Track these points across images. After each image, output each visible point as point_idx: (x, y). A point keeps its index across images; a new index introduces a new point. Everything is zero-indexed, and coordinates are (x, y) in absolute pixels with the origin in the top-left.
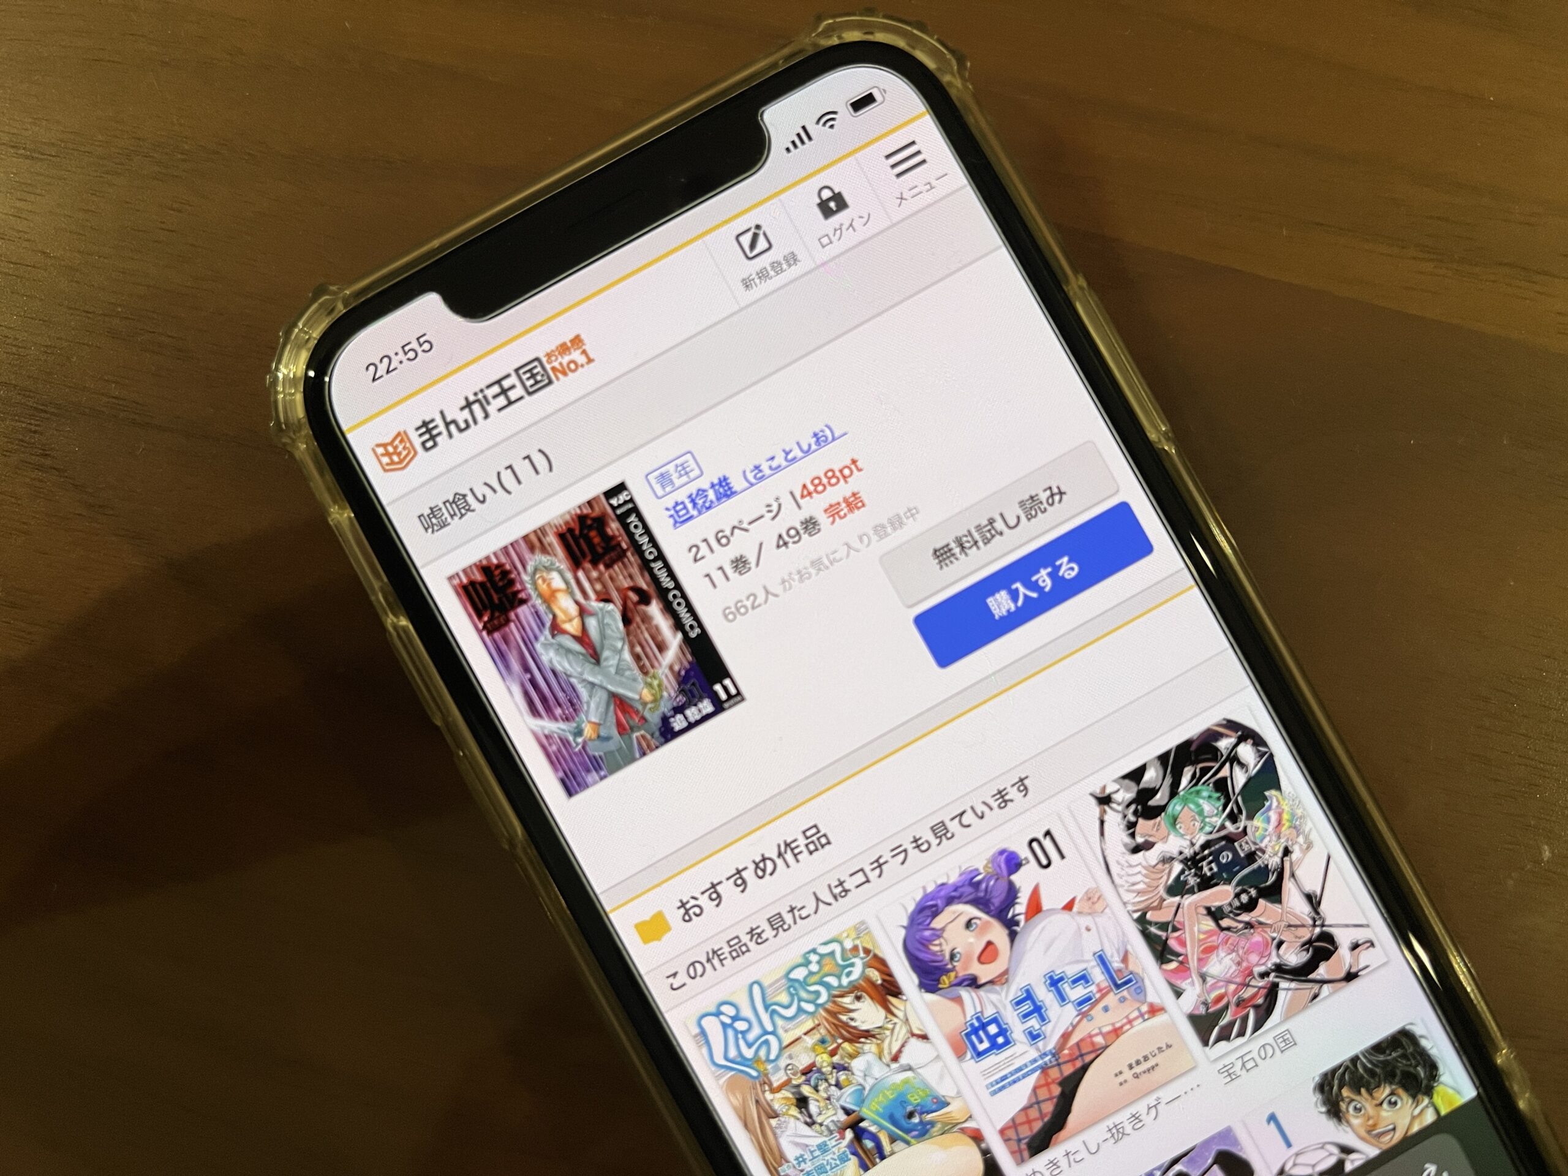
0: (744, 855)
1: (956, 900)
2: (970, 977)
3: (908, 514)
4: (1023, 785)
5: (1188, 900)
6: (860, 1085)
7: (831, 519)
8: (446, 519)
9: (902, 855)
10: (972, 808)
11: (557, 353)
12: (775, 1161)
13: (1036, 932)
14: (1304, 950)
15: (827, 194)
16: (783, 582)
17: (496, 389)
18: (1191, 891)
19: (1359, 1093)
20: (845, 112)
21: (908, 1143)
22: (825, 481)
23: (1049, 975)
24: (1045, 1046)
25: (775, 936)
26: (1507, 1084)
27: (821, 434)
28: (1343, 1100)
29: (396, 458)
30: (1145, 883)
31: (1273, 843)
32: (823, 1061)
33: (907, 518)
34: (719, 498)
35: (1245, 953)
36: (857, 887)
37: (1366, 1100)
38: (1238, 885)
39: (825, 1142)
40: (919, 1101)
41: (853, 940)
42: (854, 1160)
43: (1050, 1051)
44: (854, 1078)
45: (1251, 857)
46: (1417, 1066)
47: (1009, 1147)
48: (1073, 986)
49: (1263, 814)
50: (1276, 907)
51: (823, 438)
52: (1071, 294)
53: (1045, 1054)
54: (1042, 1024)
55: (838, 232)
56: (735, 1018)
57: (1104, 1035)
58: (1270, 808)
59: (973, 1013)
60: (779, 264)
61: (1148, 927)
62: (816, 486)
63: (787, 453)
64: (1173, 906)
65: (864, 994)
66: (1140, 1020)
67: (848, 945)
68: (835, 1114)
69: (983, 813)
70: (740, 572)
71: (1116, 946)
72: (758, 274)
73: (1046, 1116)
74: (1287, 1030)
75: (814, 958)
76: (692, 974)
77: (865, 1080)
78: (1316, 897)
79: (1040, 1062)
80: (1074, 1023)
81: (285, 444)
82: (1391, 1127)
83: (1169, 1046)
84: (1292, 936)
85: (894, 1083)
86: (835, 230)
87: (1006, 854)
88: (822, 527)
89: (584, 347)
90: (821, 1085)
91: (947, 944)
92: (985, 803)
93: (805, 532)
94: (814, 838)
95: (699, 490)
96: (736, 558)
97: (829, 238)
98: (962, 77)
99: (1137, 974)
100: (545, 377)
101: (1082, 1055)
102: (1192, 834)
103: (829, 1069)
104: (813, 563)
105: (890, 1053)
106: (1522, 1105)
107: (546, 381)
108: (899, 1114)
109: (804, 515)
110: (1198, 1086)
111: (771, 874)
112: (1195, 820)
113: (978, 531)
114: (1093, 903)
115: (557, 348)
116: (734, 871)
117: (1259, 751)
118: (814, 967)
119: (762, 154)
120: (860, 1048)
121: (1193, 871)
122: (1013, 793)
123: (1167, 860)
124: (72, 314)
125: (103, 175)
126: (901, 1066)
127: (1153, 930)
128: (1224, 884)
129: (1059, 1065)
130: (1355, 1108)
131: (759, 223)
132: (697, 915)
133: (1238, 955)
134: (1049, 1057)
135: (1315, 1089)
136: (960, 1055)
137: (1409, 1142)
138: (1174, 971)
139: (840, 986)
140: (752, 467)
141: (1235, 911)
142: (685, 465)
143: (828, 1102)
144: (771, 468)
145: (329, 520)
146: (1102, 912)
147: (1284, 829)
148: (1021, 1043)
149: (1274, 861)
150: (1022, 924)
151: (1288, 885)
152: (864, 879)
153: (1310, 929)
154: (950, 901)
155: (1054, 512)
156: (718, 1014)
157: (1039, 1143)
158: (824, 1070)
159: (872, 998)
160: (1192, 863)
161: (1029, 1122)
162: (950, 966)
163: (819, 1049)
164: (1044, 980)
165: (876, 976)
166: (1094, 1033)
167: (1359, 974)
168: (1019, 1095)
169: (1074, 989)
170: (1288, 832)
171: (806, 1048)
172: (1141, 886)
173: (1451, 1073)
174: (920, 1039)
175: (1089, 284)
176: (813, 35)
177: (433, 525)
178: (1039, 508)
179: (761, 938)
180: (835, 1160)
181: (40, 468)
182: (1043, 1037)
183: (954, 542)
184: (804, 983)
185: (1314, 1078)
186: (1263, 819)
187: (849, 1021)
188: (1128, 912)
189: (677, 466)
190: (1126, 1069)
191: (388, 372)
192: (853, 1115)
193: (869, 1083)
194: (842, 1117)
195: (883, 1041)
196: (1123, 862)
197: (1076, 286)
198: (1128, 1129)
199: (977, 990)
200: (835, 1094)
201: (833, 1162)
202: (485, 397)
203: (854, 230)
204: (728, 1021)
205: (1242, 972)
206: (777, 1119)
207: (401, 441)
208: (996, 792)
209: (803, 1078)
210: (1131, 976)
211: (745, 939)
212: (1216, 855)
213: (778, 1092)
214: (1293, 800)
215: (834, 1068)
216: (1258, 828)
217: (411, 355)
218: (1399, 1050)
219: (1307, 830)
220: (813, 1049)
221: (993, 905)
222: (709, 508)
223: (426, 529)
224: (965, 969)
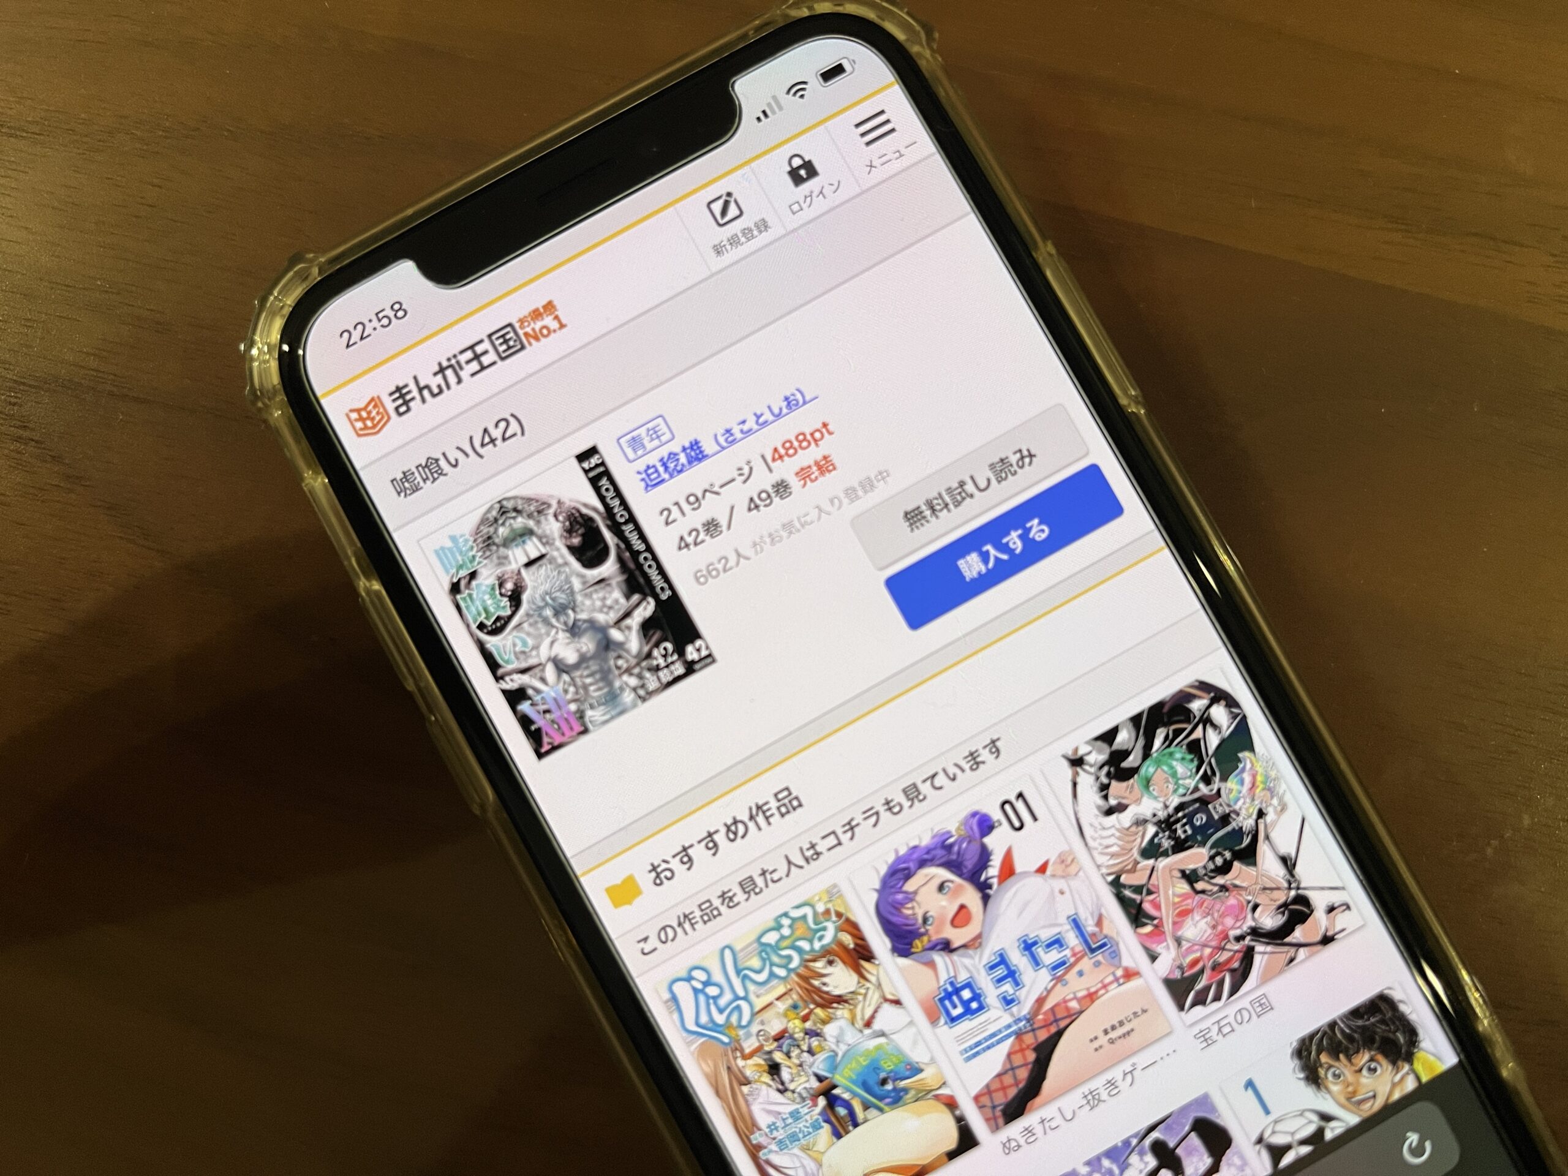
0: (715, 818)
1: (929, 864)
2: (944, 941)
3: (879, 477)
4: (995, 746)
5: (1163, 863)
6: (833, 1051)
7: (802, 482)
8: (418, 483)
9: (874, 819)
10: (944, 770)
11: (529, 319)
12: (747, 1128)
13: (1009, 894)
14: (1278, 913)
15: (797, 162)
16: (755, 545)
17: (469, 355)
18: (1165, 854)
19: (1338, 1059)
20: (815, 84)
21: (881, 1110)
22: (796, 444)
23: (1023, 939)
24: (1019, 1011)
25: (747, 900)
26: (1489, 1050)
27: (792, 398)
28: (1321, 1066)
29: (369, 423)
30: (1119, 846)
31: (1247, 805)
32: (796, 1027)
33: (878, 481)
34: (691, 461)
35: (1220, 917)
36: (829, 849)
37: (1346, 1066)
38: (1212, 847)
39: (798, 1109)
40: (892, 1067)
41: (825, 903)
42: (827, 1127)
43: (1025, 1017)
44: (828, 1045)
45: (1225, 819)
46: (1396, 1031)
47: (983, 1114)
48: (1047, 950)
49: (1237, 776)
50: (1251, 870)
51: (794, 402)
52: (1040, 260)
53: (1017, 1021)
54: (1016, 989)
55: (809, 199)
56: (706, 984)
57: (1079, 1000)
58: (1243, 769)
59: (946, 977)
60: (750, 230)
61: (1122, 890)
62: (787, 449)
63: (758, 417)
64: (1147, 869)
65: (836, 959)
66: (1115, 985)
67: (820, 908)
68: (808, 1081)
69: (955, 775)
70: (711, 535)
71: (1091, 910)
72: (729, 240)
73: (1020, 1082)
74: (1264, 994)
75: (786, 922)
76: (663, 939)
77: (837, 1046)
78: (1291, 859)
79: (1014, 1028)
80: (1049, 988)
81: (260, 410)
82: (1371, 1094)
83: (1144, 1011)
84: (1268, 898)
85: (867, 1050)
86: (806, 197)
87: (977, 817)
88: (793, 490)
89: (556, 313)
90: (793, 1051)
91: (920, 907)
92: (957, 765)
93: (776, 496)
94: (786, 801)
95: (670, 454)
96: (708, 521)
97: (800, 205)
98: (931, 49)
99: (1112, 938)
100: (518, 343)
101: (1056, 1021)
102: (1166, 796)
103: (802, 1035)
104: (784, 525)
105: (863, 1019)
106: (1505, 1073)
107: (519, 347)
108: (872, 1081)
109: (775, 477)
110: (1174, 1051)
111: (743, 837)
112: (1168, 781)
113: (949, 493)
114: (1067, 866)
115: (530, 314)
116: (705, 834)
117: (1232, 712)
118: (786, 931)
119: (733, 123)
120: (832, 1013)
121: (1167, 833)
122: (985, 755)
123: (1141, 822)
124: (52, 288)
125: (85, 152)
126: (874, 1032)
127: (1128, 893)
128: (1199, 846)
129: (1033, 1030)
130: (1334, 1075)
131: (729, 190)
132: (668, 879)
133: (1213, 918)
134: (1024, 1022)
135: (1293, 1054)
136: (934, 1021)
137: (1390, 1110)
138: (1148, 935)
139: (812, 950)
140: (723, 431)
141: (1209, 874)
142: (657, 429)
143: (800, 1068)
144: (742, 431)
145: (303, 485)
146: (1076, 874)
147: (1258, 791)
148: (995, 1008)
149: (1248, 824)
150: (995, 887)
151: (1263, 848)
152: (835, 842)
153: (1286, 892)
154: (922, 863)
155: (1026, 474)
156: (689, 979)
157: (1014, 1110)
158: (796, 1036)
159: (844, 962)
160: (1166, 825)
161: (1004, 1088)
162: (922, 930)
163: (791, 1014)
164: (1018, 944)
165: (848, 940)
166: (1068, 998)
167: (1336, 937)
168: (994, 1061)
169: (1049, 954)
170: (1262, 794)
171: (778, 1013)
172: (1115, 849)
173: (1432, 1041)
174: (893, 1005)
175: (1058, 250)
176: (784, 7)
177: (406, 489)
178: (1010, 471)
179: (733, 902)
180: (808, 1127)
181: (18, 439)
182: (1017, 1002)
183: (925, 504)
184: (776, 948)
185: (1291, 1043)
186: (1237, 782)
187: (821, 986)
188: (1102, 875)
189: (648, 430)
190: (1101, 1034)
191: (362, 338)
192: (825, 1083)
193: (841, 1049)
194: (815, 1084)
195: (855, 1006)
196: (1096, 824)
197: (1046, 253)
198: (1104, 1096)
199: (950, 954)
200: (808, 1060)
201: (806, 1130)
202: (458, 362)
203: (824, 197)
204: (699, 986)
205: (1217, 936)
206: (749, 1086)
207: (375, 406)
208: (967, 754)
209: (776, 1044)
210: (1105, 940)
211: (717, 902)
212: (1190, 817)
213: (749, 1058)
214: (1267, 762)
215: (806, 1034)
216: (1232, 790)
217: (385, 321)
218: (1377, 1014)
219: (1281, 792)
220: (785, 1015)
221: (966, 867)
222: (680, 472)
223: (399, 494)
224: (937, 932)
